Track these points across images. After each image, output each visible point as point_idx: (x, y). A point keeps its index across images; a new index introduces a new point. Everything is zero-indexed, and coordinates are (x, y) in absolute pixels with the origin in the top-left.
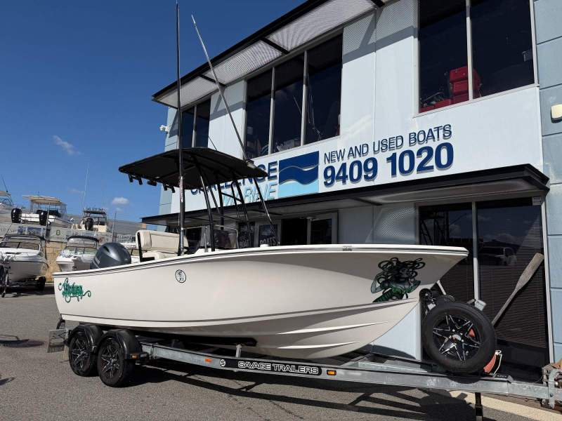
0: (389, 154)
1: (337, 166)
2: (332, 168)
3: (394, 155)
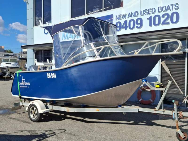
0: (148, 16)
1: (122, 21)
2: (120, 23)
3: (151, 17)
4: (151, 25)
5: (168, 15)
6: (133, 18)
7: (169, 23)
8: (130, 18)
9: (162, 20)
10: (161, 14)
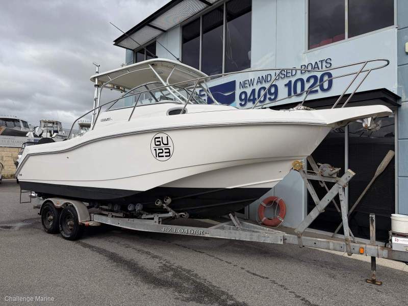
0: (286, 81)
1: (249, 91)
2: (245, 93)
3: (290, 82)
4: (290, 94)
5: (315, 77)
6: (264, 85)
7: (317, 91)
8: (260, 86)
9: (307, 86)
10: (305, 77)
